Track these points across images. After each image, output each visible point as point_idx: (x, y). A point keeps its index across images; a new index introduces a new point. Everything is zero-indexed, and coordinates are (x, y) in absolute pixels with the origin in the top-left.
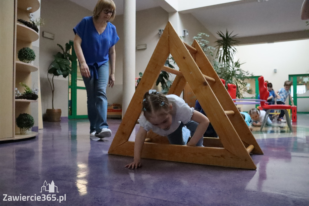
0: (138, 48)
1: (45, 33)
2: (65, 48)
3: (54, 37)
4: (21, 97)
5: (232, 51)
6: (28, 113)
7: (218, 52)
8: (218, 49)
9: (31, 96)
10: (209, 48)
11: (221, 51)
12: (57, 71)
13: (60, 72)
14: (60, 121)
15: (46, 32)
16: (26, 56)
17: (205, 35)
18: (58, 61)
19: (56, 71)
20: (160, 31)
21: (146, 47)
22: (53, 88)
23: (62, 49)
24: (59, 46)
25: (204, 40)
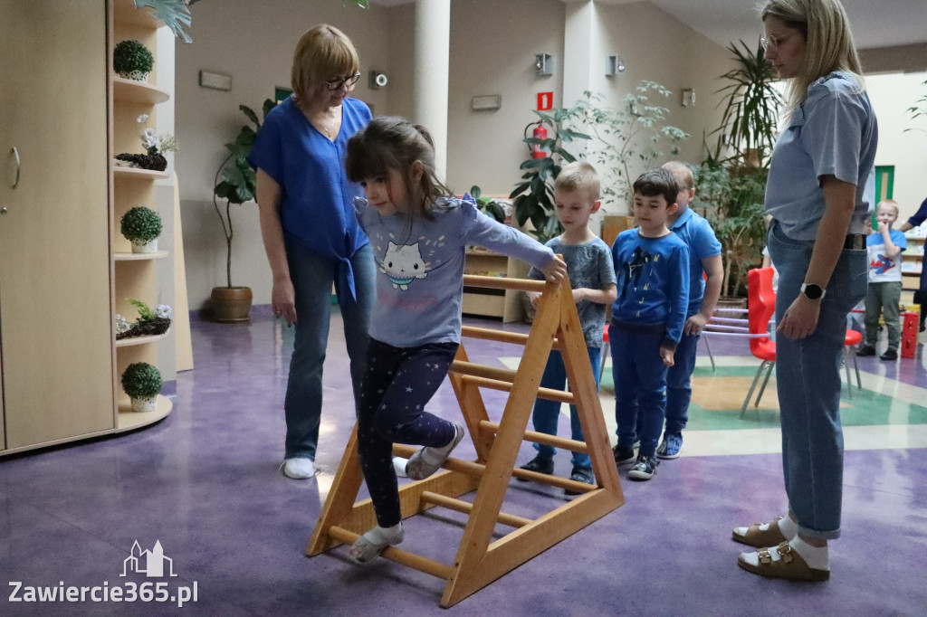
0: (475, 107)
1: (204, 74)
2: (262, 117)
3: (231, 83)
4: (128, 335)
8: (730, 97)
10: (667, 132)
11: (740, 104)
12: (238, 191)
13: (245, 194)
14: (247, 321)
15: (210, 72)
16: (140, 231)
17: (657, 90)
19: (235, 192)
20: (540, 57)
21: (497, 103)
22: (228, 229)
23: (253, 120)
24: (245, 113)
25: (651, 109)
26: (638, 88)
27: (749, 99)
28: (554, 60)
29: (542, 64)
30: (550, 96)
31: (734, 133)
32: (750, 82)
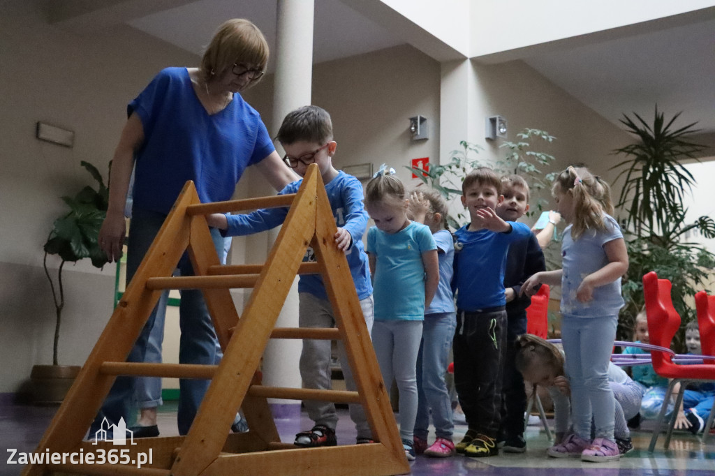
1: (43, 126)
3: (73, 139)
8: (627, 173)
11: (638, 180)
13: (80, 250)
15: (49, 124)
17: (540, 136)
18: (78, 215)
19: (70, 248)
20: (414, 120)
21: (369, 172)
22: (59, 299)
23: (95, 178)
24: (87, 169)
25: (533, 153)
26: (519, 135)
27: (649, 175)
28: (430, 123)
29: (416, 127)
30: (425, 160)
31: (633, 211)
32: (649, 157)
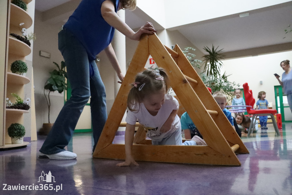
1: (41, 52)
2: (61, 66)
3: (50, 56)
5: (219, 64)
6: (19, 123)
7: (205, 66)
8: (205, 63)
9: (23, 106)
10: (196, 61)
12: (53, 87)
13: (55, 88)
15: (43, 51)
16: (18, 69)
17: (191, 49)
18: (54, 77)
22: (49, 103)
23: (57, 67)
24: (55, 64)
25: (190, 54)
26: (185, 49)
